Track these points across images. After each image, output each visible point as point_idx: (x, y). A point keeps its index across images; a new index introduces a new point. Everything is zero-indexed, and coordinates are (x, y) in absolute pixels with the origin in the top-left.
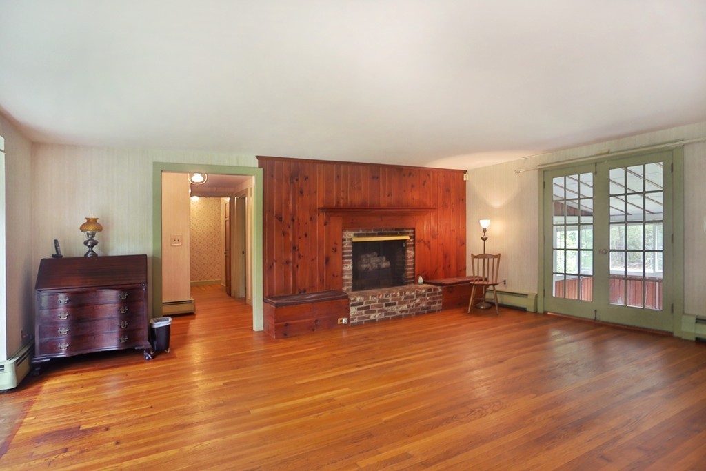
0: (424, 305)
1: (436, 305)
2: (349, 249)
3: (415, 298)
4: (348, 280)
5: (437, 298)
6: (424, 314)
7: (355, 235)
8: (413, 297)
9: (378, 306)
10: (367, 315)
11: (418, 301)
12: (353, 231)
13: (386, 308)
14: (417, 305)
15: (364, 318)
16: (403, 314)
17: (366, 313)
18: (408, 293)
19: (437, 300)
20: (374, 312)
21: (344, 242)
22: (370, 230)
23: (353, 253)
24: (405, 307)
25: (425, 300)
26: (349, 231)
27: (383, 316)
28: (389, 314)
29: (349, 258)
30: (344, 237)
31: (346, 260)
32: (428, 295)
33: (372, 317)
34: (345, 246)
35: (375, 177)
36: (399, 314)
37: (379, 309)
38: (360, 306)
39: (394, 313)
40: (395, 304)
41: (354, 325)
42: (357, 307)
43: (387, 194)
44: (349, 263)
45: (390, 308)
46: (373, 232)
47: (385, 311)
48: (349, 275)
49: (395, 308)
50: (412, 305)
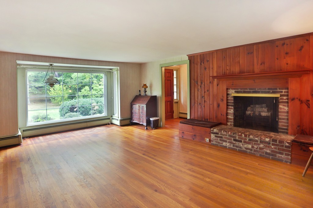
0: (268, 151)
1: (283, 156)
2: (231, 100)
3: (259, 143)
4: (231, 119)
5: (283, 150)
6: (268, 159)
7: (235, 92)
8: (257, 141)
9: (228, 139)
10: (221, 142)
11: (262, 146)
12: (234, 89)
13: (234, 142)
14: (261, 148)
15: (219, 143)
16: (248, 151)
17: (220, 140)
18: (251, 137)
19: (284, 153)
20: (226, 141)
21: (228, 96)
22: (246, 89)
23: (234, 103)
24: (250, 146)
25: (269, 147)
26: (232, 89)
27: (232, 146)
28: (237, 147)
29: (231, 106)
30: (229, 93)
31: (230, 107)
32: (273, 145)
33: (224, 144)
34: (229, 98)
35: (250, 53)
36: (245, 149)
37: (229, 141)
38: (217, 135)
39: (241, 147)
40: (241, 141)
41: (213, 145)
42: (215, 135)
43: (260, 63)
44: (231, 109)
45: (237, 143)
46: (248, 90)
47: (233, 143)
48: (231, 116)
49: (241, 144)
50: (256, 147)
